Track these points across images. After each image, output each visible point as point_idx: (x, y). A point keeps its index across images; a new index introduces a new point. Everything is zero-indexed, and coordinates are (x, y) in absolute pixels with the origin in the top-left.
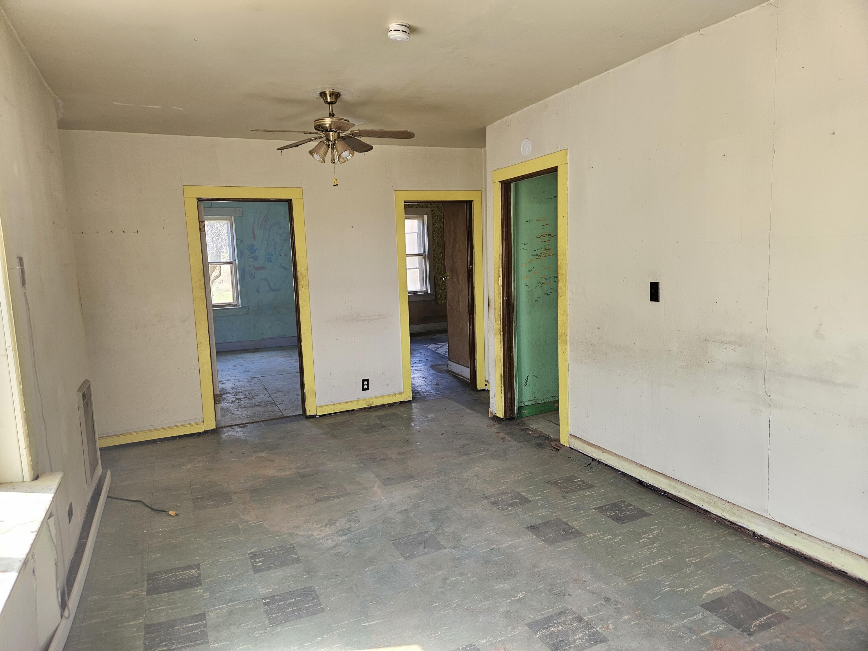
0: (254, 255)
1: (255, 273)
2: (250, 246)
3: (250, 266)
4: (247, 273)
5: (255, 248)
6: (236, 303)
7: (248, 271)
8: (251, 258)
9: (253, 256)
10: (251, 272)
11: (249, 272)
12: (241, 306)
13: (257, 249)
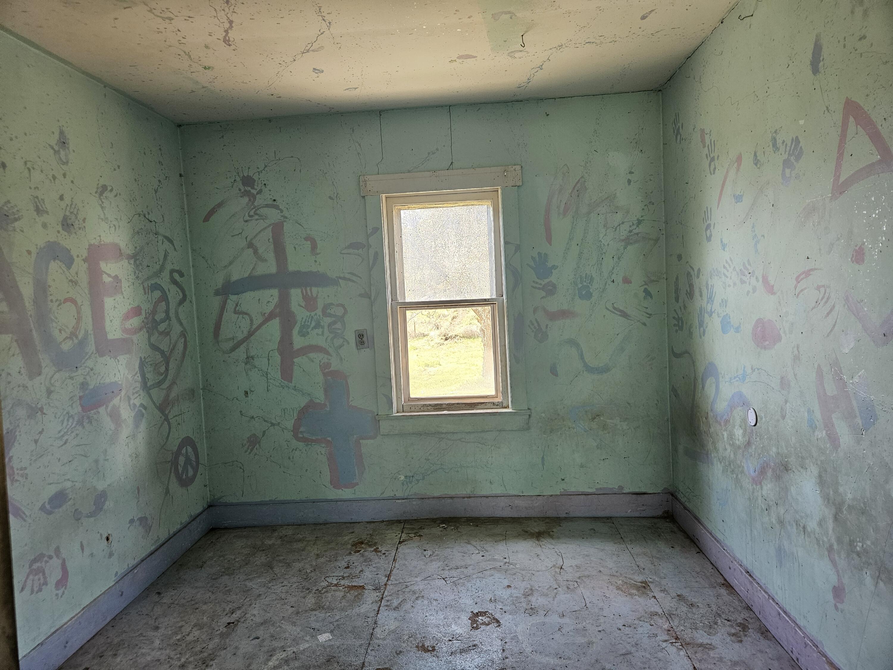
0: (546, 281)
1: (547, 326)
2: (537, 259)
3: (535, 310)
4: (529, 326)
5: (550, 264)
6: (500, 399)
7: (531, 321)
8: (539, 289)
9: (543, 283)
10: (537, 322)
11: (533, 324)
12: (512, 408)
13: (554, 267)
